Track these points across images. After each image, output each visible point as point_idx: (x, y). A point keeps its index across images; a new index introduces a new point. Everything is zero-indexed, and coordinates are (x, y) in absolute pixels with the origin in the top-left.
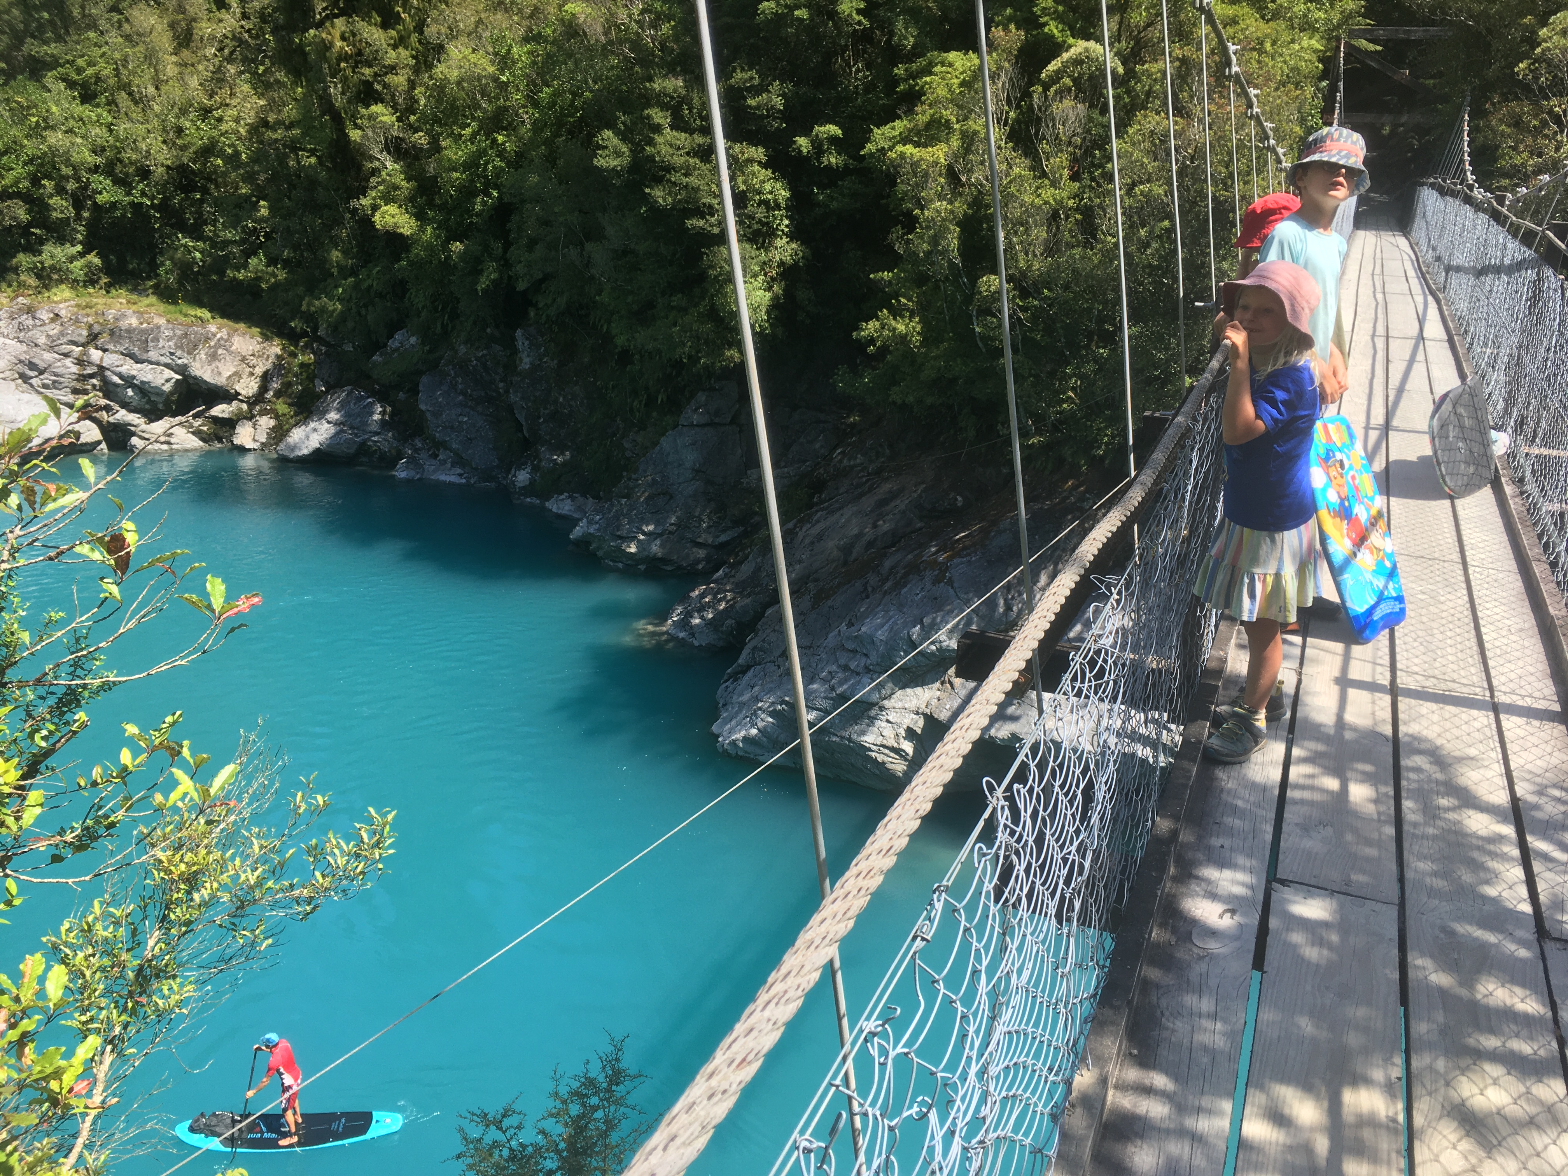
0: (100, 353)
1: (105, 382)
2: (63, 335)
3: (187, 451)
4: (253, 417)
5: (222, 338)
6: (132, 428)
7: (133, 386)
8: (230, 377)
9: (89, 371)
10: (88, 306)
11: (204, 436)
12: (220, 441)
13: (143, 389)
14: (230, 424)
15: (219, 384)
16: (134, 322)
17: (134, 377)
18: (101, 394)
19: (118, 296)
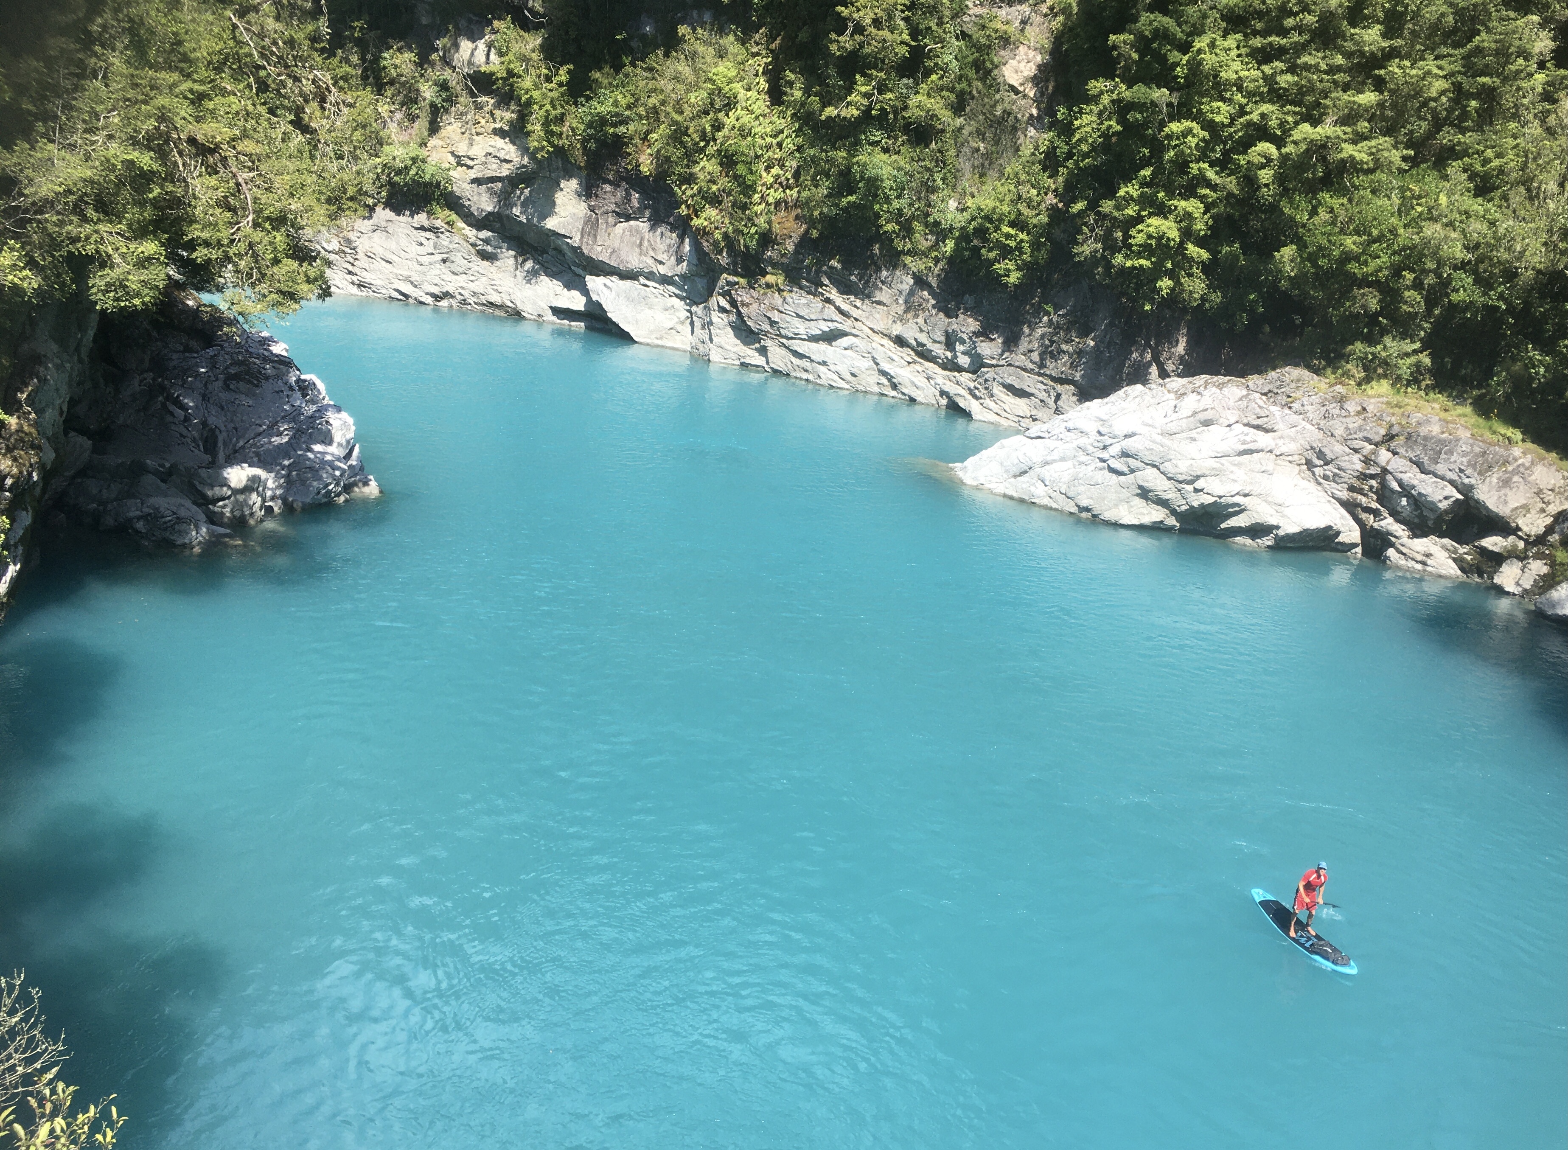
0: (1390, 454)
1: (1384, 485)
2: (1360, 430)
3: (1440, 576)
4: (1526, 557)
5: (1523, 465)
6: (1393, 539)
7: (1409, 496)
8: (1516, 508)
9: (1373, 471)
10: (1398, 406)
11: (1465, 565)
12: (1481, 576)
13: (1418, 502)
14: (1497, 559)
15: (1501, 514)
16: (1435, 429)
17: (1413, 487)
18: (1375, 497)
19: (1434, 400)
